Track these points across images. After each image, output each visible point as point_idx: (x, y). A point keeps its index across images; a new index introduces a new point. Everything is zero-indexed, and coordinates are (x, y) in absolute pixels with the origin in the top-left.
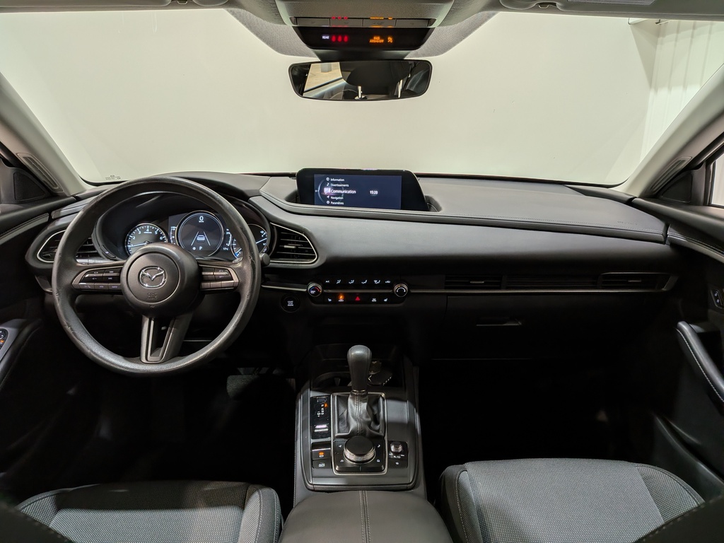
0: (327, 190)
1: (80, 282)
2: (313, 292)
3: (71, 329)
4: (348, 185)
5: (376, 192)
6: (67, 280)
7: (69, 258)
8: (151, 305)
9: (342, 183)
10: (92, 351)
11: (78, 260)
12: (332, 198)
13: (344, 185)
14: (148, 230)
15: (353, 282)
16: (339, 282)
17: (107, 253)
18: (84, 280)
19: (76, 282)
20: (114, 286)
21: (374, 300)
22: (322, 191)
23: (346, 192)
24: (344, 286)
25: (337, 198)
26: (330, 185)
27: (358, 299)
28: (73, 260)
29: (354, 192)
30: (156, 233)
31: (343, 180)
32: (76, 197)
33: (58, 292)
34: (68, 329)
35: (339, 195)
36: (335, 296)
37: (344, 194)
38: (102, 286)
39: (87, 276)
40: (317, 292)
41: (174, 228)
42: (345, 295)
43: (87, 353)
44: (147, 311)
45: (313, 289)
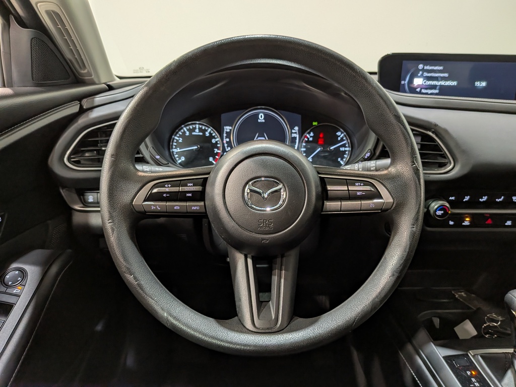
0: (418, 81)
1: (145, 201)
2: (439, 213)
3: (135, 278)
4: (446, 75)
5: (484, 84)
6: (125, 198)
7: (126, 164)
8: (263, 239)
9: (440, 71)
10: (171, 315)
11: (139, 167)
12: (423, 91)
13: (442, 75)
14: (197, 130)
15: (485, 198)
16: (467, 198)
17: (158, 157)
18: (151, 197)
19: (139, 200)
20: (195, 206)
21: (509, 223)
22: (411, 81)
23: (443, 83)
24: (473, 204)
25: (430, 91)
26: (422, 74)
27: (489, 222)
28: (132, 167)
29: (454, 83)
30: (207, 134)
31: (441, 68)
32: (108, 85)
33: (111, 217)
34: (130, 278)
35: (434, 87)
36: (459, 219)
37: (441, 86)
38: (177, 206)
39: (155, 191)
40: (445, 213)
41: (227, 129)
42: (473, 216)
43: (162, 317)
44: (240, 245)
45: (442, 208)
